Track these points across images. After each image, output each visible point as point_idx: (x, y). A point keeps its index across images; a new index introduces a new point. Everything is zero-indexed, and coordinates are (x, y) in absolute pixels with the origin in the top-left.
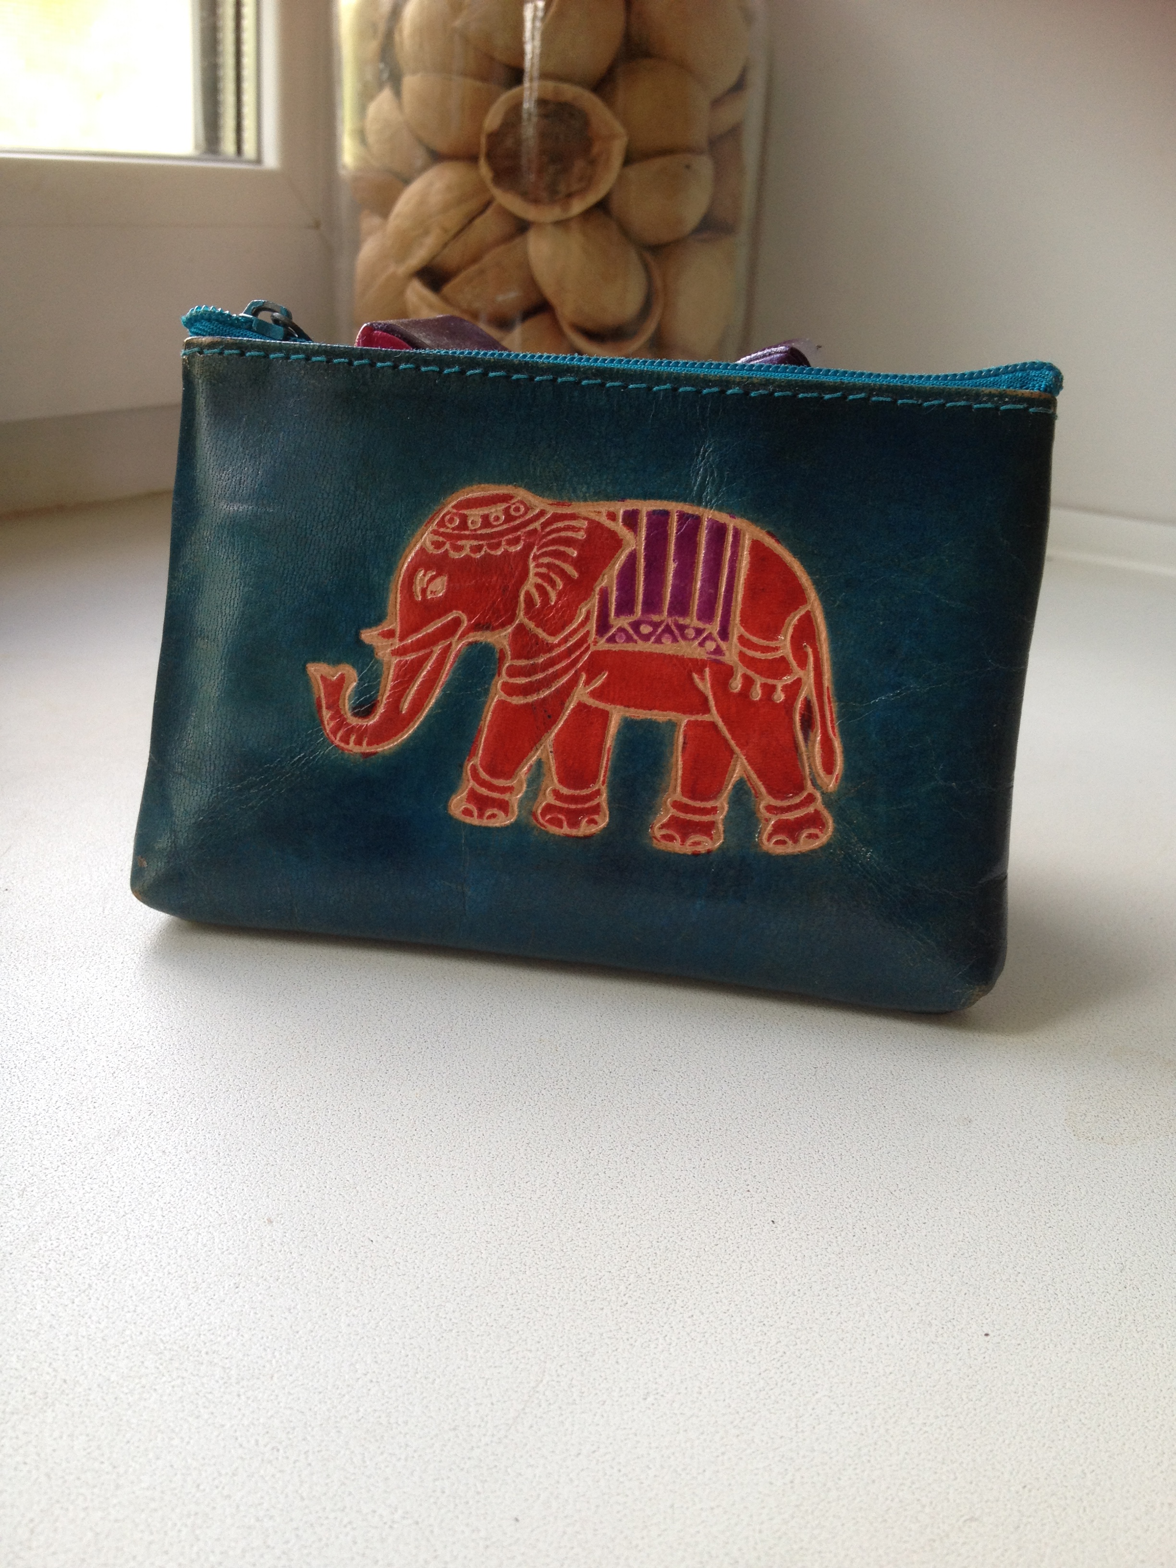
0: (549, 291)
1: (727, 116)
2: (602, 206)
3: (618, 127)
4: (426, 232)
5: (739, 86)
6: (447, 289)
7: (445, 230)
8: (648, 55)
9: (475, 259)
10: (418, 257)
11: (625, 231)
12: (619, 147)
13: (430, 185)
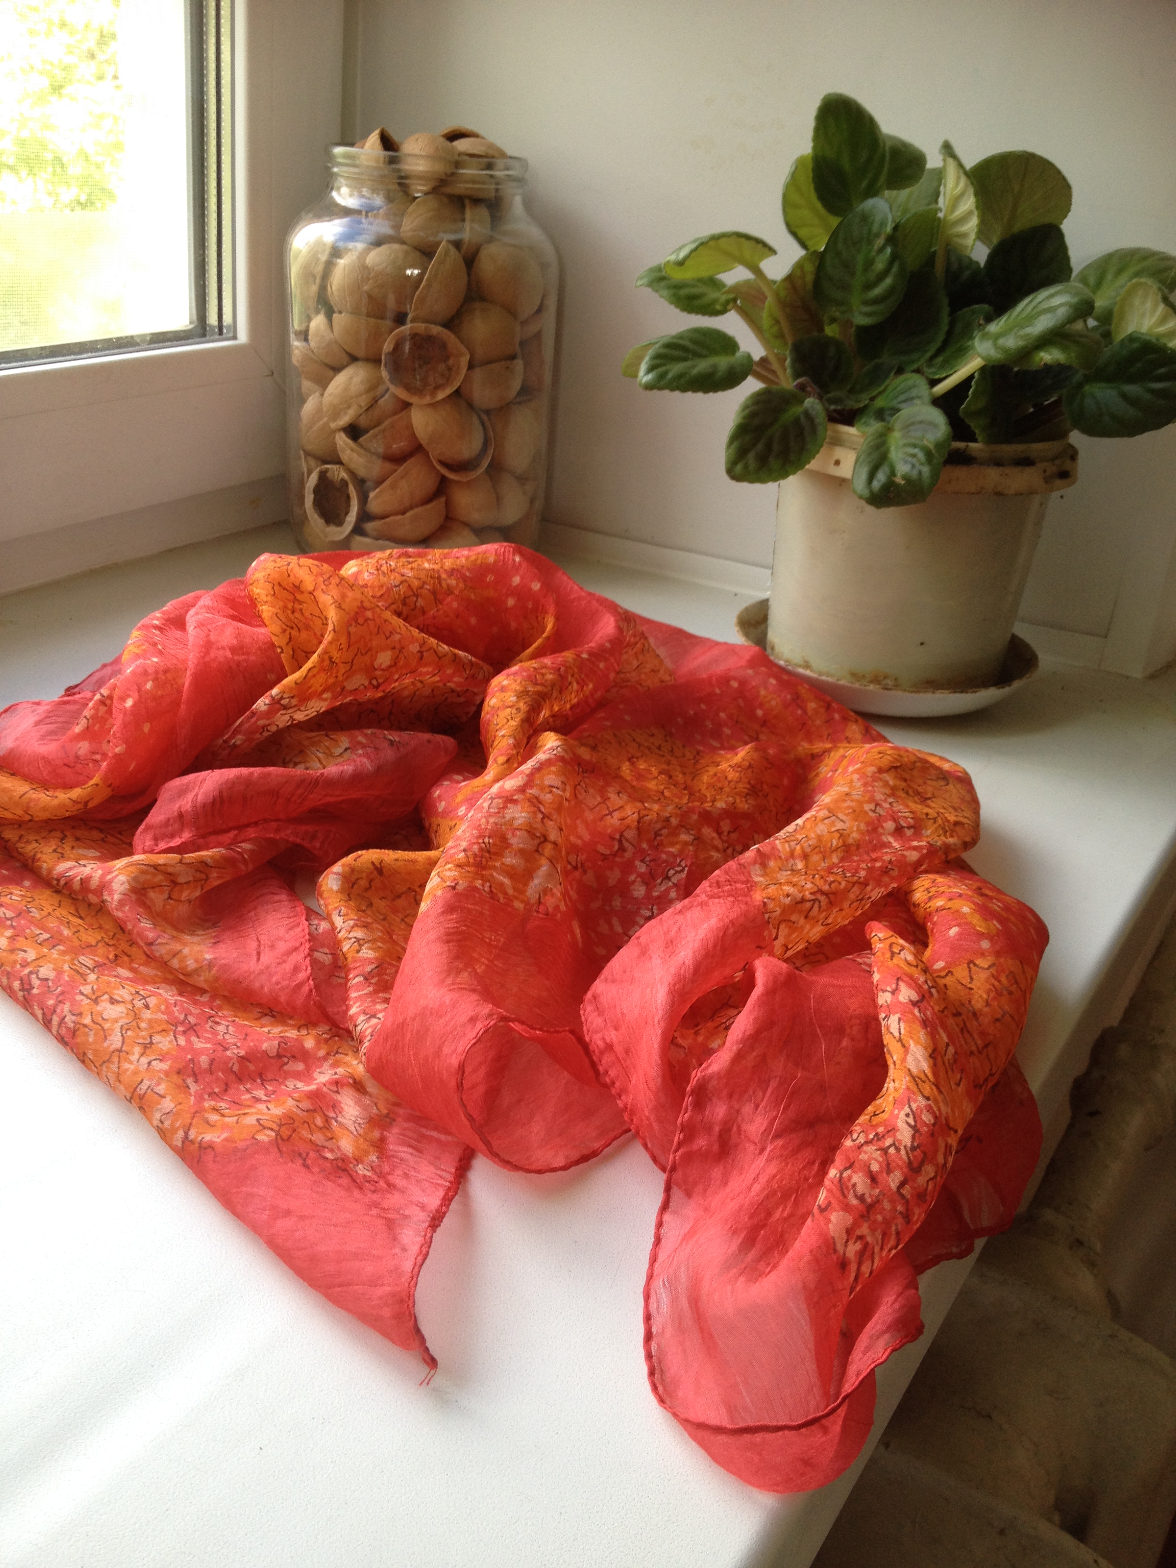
1: (533, 329)
2: (457, 393)
3: (463, 349)
4: (349, 407)
5: (540, 310)
6: (361, 439)
7: (361, 407)
8: (483, 299)
9: (378, 424)
10: (345, 420)
11: (470, 405)
12: (465, 360)
13: (351, 378)
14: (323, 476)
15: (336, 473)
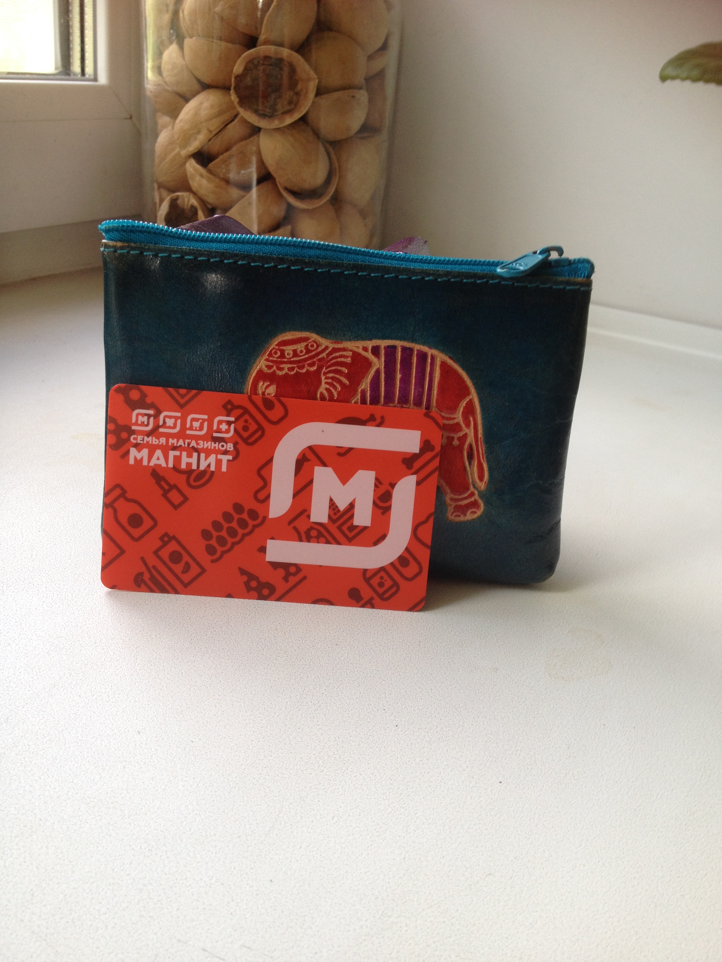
0: (272, 169)
1: (377, 65)
2: (304, 119)
3: (312, 74)
4: (199, 132)
5: (384, 47)
6: (211, 165)
7: (211, 132)
8: (330, 29)
9: (228, 149)
10: (194, 146)
11: (316, 134)
12: (312, 86)
13: (201, 104)
14: (173, 204)
15: (186, 200)
